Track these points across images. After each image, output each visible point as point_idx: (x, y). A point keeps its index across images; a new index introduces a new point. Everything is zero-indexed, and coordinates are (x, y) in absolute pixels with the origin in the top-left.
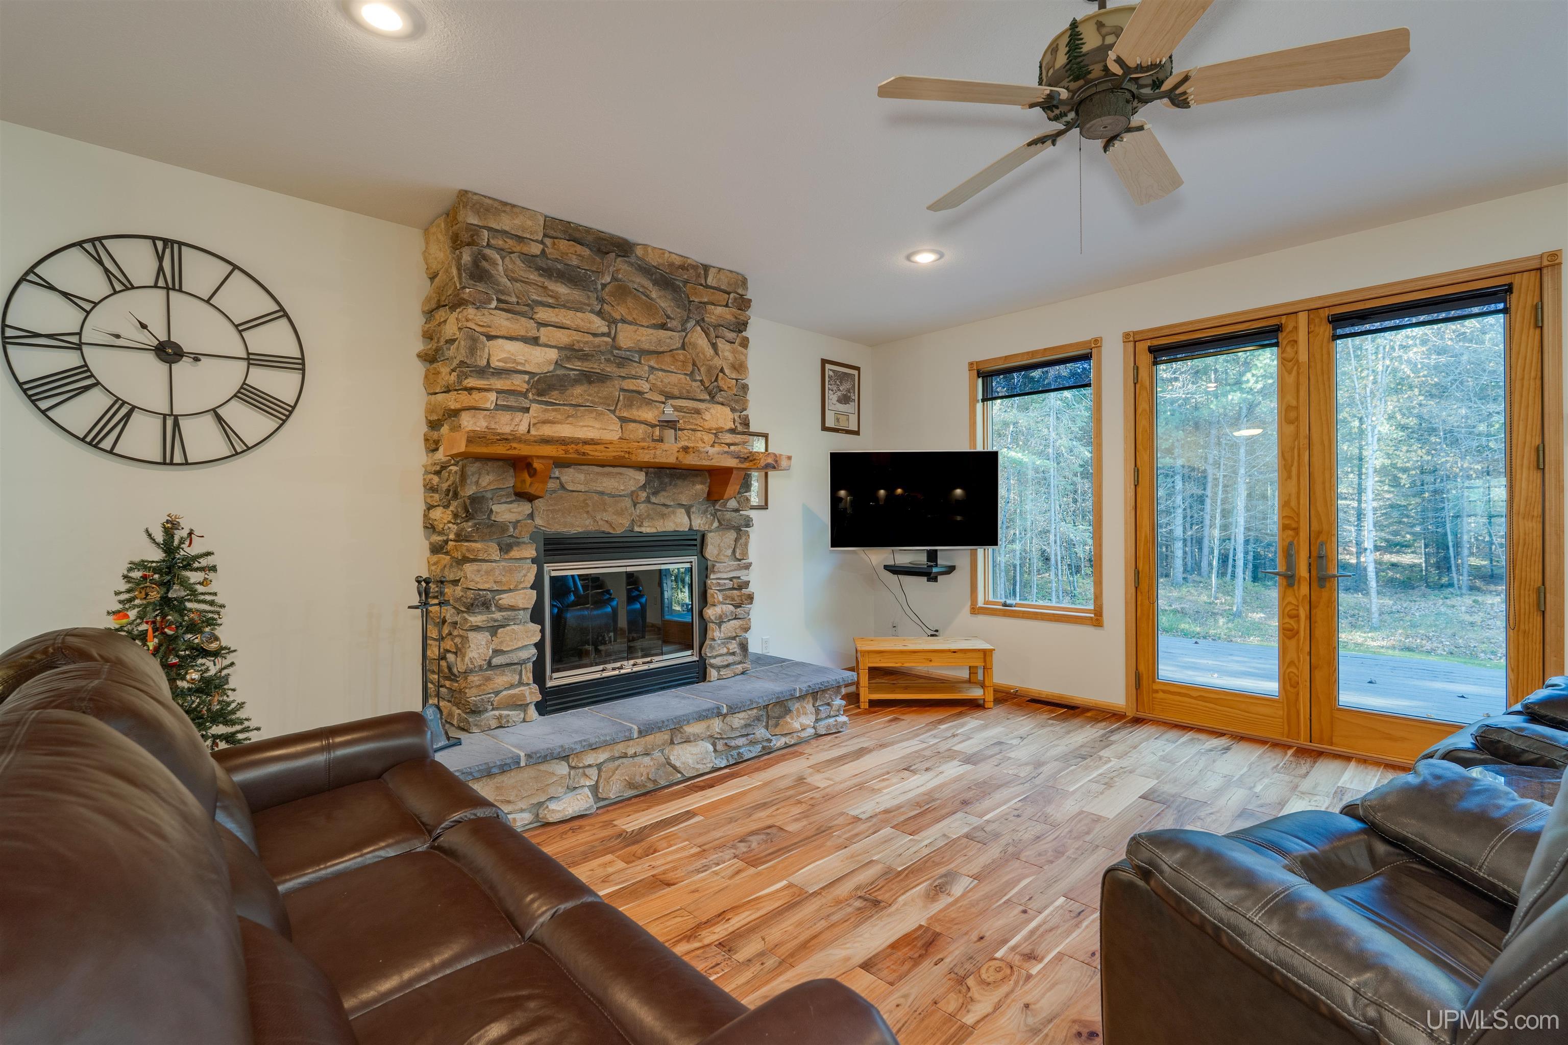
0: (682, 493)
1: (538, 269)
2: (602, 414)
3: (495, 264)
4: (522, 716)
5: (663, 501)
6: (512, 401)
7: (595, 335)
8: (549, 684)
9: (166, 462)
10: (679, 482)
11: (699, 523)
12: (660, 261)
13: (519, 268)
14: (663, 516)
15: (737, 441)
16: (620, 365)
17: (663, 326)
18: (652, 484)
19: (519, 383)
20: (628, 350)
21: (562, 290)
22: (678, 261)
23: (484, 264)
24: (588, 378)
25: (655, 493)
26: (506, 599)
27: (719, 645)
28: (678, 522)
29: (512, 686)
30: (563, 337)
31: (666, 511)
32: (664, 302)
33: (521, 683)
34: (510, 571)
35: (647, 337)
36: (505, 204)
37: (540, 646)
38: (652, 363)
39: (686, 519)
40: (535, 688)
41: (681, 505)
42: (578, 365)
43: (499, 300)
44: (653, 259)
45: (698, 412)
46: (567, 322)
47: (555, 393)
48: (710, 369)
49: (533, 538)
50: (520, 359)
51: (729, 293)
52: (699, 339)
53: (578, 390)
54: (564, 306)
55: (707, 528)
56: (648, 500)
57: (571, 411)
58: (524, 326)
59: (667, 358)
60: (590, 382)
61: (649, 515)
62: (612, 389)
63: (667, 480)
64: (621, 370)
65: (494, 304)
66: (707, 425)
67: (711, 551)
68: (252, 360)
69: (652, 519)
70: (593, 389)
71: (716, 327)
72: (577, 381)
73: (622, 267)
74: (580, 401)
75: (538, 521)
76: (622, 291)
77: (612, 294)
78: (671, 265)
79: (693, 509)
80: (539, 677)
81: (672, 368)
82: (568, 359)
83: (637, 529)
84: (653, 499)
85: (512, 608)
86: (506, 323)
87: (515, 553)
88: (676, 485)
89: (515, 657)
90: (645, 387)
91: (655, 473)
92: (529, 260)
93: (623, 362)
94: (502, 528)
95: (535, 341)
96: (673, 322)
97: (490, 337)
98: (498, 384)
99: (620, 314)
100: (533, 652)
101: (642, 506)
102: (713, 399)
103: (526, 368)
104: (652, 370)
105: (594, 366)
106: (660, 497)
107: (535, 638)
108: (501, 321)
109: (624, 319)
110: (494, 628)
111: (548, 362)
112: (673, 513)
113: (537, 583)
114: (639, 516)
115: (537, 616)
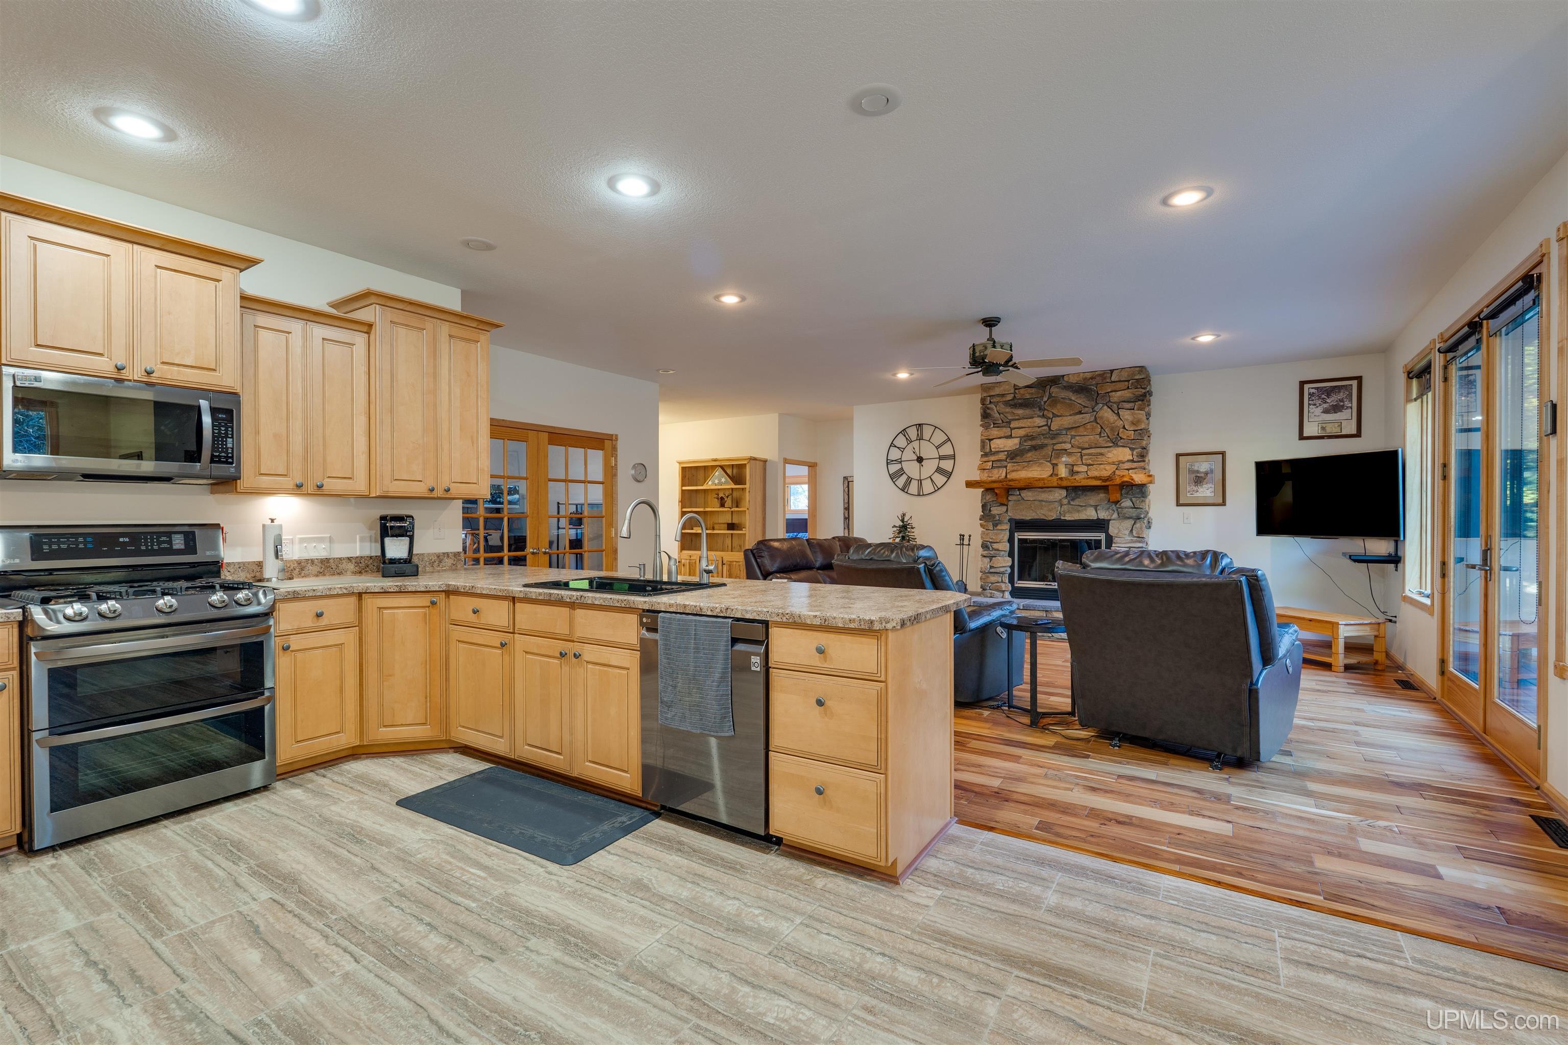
0: (1090, 499)
1: (1010, 405)
2: (1042, 463)
3: (992, 409)
4: (1002, 595)
5: (1078, 504)
6: (999, 464)
7: (1039, 427)
8: (1016, 585)
9: (919, 495)
10: (1088, 493)
11: (1103, 515)
12: (1078, 379)
13: (1001, 407)
14: (1078, 511)
15: (1133, 467)
16: (1052, 439)
17: (1080, 413)
18: (1071, 496)
19: (1002, 456)
20: (1056, 430)
21: (1020, 412)
22: (1088, 375)
23: (988, 411)
24: (1034, 448)
25: (1073, 500)
26: (995, 546)
28: (1090, 514)
29: (998, 582)
30: (1022, 432)
31: (1080, 508)
32: (1080, 400)
33: (1002, 582)
34: (996, 534)
35: (1067, 421)
37: (1012, 567)
38: (1073, 433)
39: (1094, 512)
40: (1010, 585)
41: (1092, 506)
42: (1030, 443)
43: (994, 424)
44: (1073, 380)
45: (1102, 454)
46: (1023, 425)
47: (1018, 458)
48: (1112, 429)
49: (1010, 520)
50: (1001, 446)
51: (1128, 381)
52: (1107, 414)
53: (1029, 454)
54: (1024, 418)
55: (1109, 518)
56: (1069, 503)
57: (1026, 464)
58: (1006, 431)
59: (1081, 429)
60: (1036, 450)
61: (1068, 511)
62: (1048, 451)
63: (1080, 493)
64: (1054, 441)
65: (992, 426)
66: (1110, 460)
67: (1112, 531)
68: (941, 458)
69: (1070, 513)
70: (1037, 453)
71: (1118, 403)
72: (1029, 450)
73: (1055, 390)
74: (1031, 459)
75: (1009, 514)
76: (1054, 401)
77: (1049, 405)
78: (1085, 379)
79: (1098, 508)
80: (1011, 580)
81: (1085, 433)
82: (1025, 441)
83: (1062, 518)
84: (1072, 503)
85: (998, 550)
86: (996, 432)
87: (999, 527)
88: (1086, 495)
89: (1002, 570)
90: (1068, 446)
91: (1073, 490)
92: (1007, 403)
93: (1055, 436)
94: (994, 516)
95: (1010, 437)
96: (1086, 409)
97: (990, 440)
98: (993, 458)
99: (1053, 413)
100: (1009, 570)
101: (1065, 506)
102: (1116, 445)
103: (1006, 449)
104: (1073, 437)
105: (1039, 442)
106: (1077, 502)
107: (1010, 564)
108: (995, 432)
109: (1055, 416)
110: (991, 557)
111: (1016, 445)
112: (1086, 510)
113: (1011, 540)
114: (1064, 511)
115: (1011, 554)
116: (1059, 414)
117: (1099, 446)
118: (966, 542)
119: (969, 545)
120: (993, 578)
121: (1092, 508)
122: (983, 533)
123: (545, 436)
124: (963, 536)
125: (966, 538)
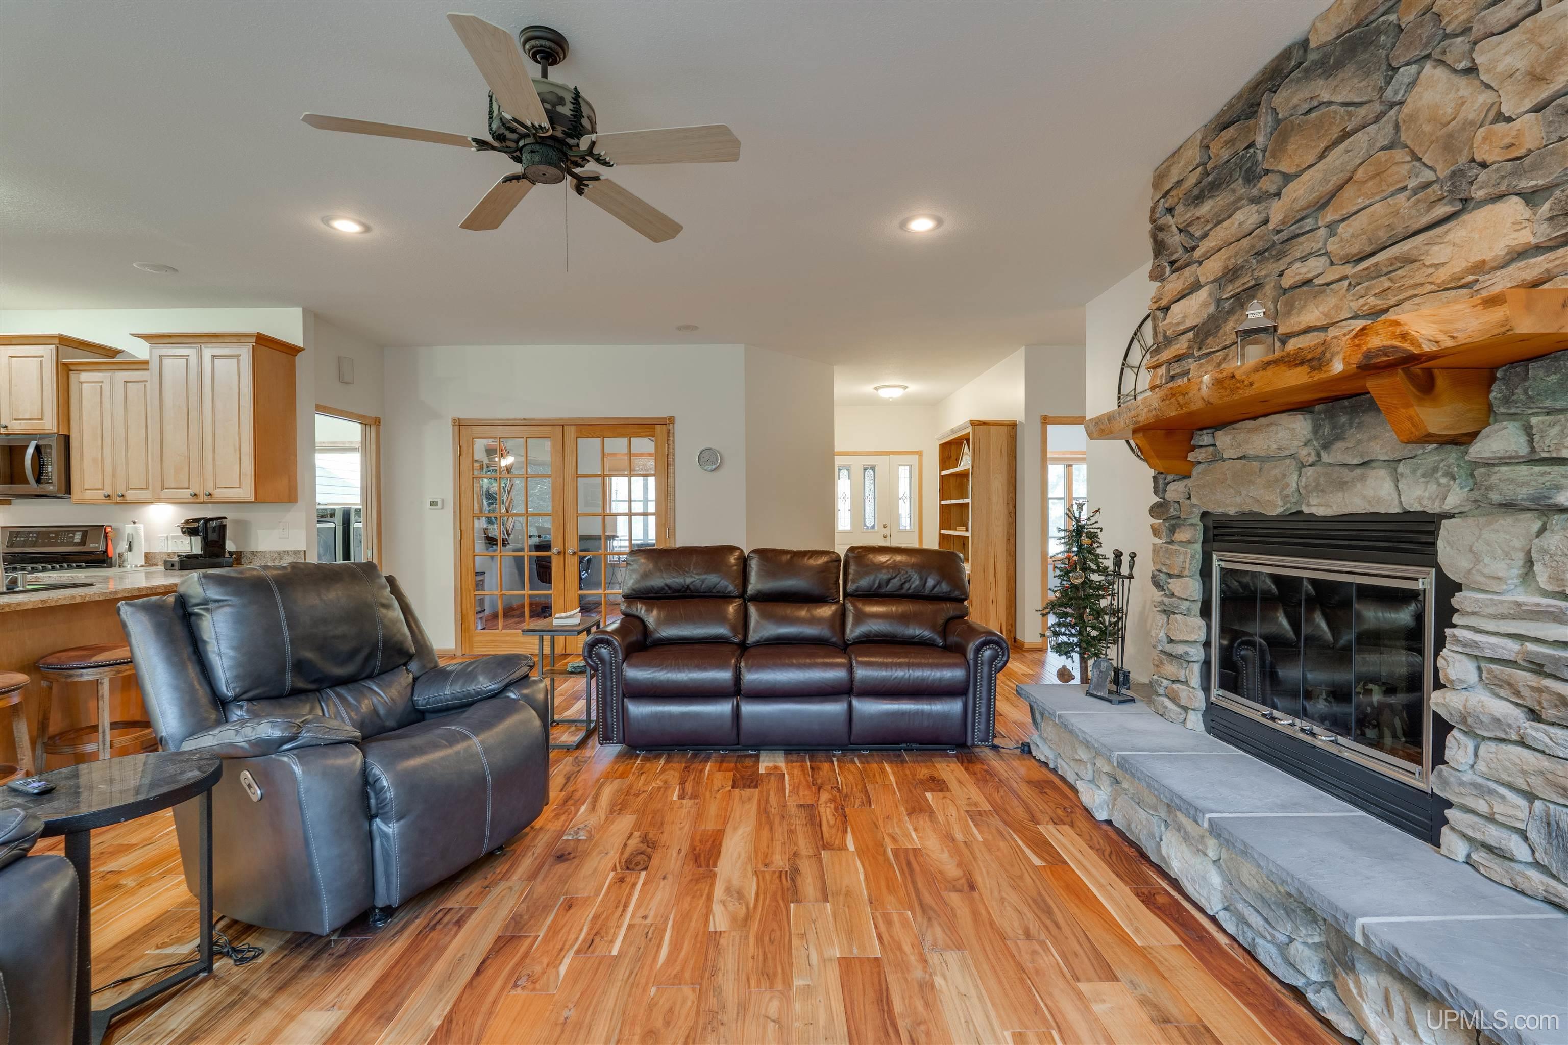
0: (1376, 437)
1: (1196, 199)
3: (1167, 227)
4: (1182, 717)
5: (1341, 458)
6: (1177, 368)
7: (1248, 234)
8: (1213, 699)
10: (1367, 419)
11: (1416, 496)
13: (1182, 213)
14: (1342, 485)
16: (1278, 256)
17: (1348, 133)
18: (1320, 433)
19: (1181, 345)
20: (1285, 225)
23: (1161, 236)
24: (1238, 301)
25: (1327, 446)
26: (1177, 584)
27: (1462, 784)
28: (1379, 494)
29: (1178, 681)
30: (1216, 264)
31: (1347, 475)
33: (1186, 683)
34: (1179, 553)
35: (1313, 180)
36: (1173, 155)
37: (1207, 648)
38: (1328, 217)
40: (1201, 695)
41: (1381, 463)
42: (1230, 290)
43: (1172, 263)
45: (1407, 260)
47: (1210, 340)
48: (1452, 143)
50: (1183, 317)
53: (1230, 324)
54: (1219, 223)
55: (1436, 507)
56: (1318, 459)
57: (1222, 354)
58: (1190, 274)
59: (1349, 191)
61: (1318, 485)
62: (1270, 299)
63: (1343, 419)
64: (1281, 262)
65: (1169, 270)
67: (1449, 556)
69: (1322, 491)
72: (1231, 312)
73: (1285, 97)
75: (1194, 500)
76: (1282, 134)
77: (1272, 153)
79: (1401, 468)
80: (1205, 684)
81: (1361, 202)
82: (1221, 287)
83: (1306, 510)
84: (1326, 458)
85: (1181, 595)
87: (1184, 535)
88: (1360, 426)
89: (1188, 650)
90: (1315, 265)
91: (1326, 411)
92: (1190, 197)
93: (1281, 245)
94: (1174, 506)
95: (1196, 286)
96: (1362, 111)
97: (1167, 309)
98: (1166, 355)
99: (1283, 174)
100: (1198, 653)
101: (1311, 470)
102: (1466, 204)
103: (1189, 323)
104: (1332, 228)
105: (1246, 280)
106: (1337, 454)
107: (1202, 637)
108: (1175, 283)
109: (1287, 178)
110: (1168, 612)
111: (1205, 305)
112: (1363, 478)
113: (1205, 573)
114: (1306, 487)
115: (1205, 612)
116: (1292, 170)
117: (1400, 230)
118: (1125, 570)
119: (1131, 577)
120: (1170, 669)
121: (1383, 473)
122: (1156, 550)
123: (571, 431)
124: (1121, 554)
125: (1126, 559)
